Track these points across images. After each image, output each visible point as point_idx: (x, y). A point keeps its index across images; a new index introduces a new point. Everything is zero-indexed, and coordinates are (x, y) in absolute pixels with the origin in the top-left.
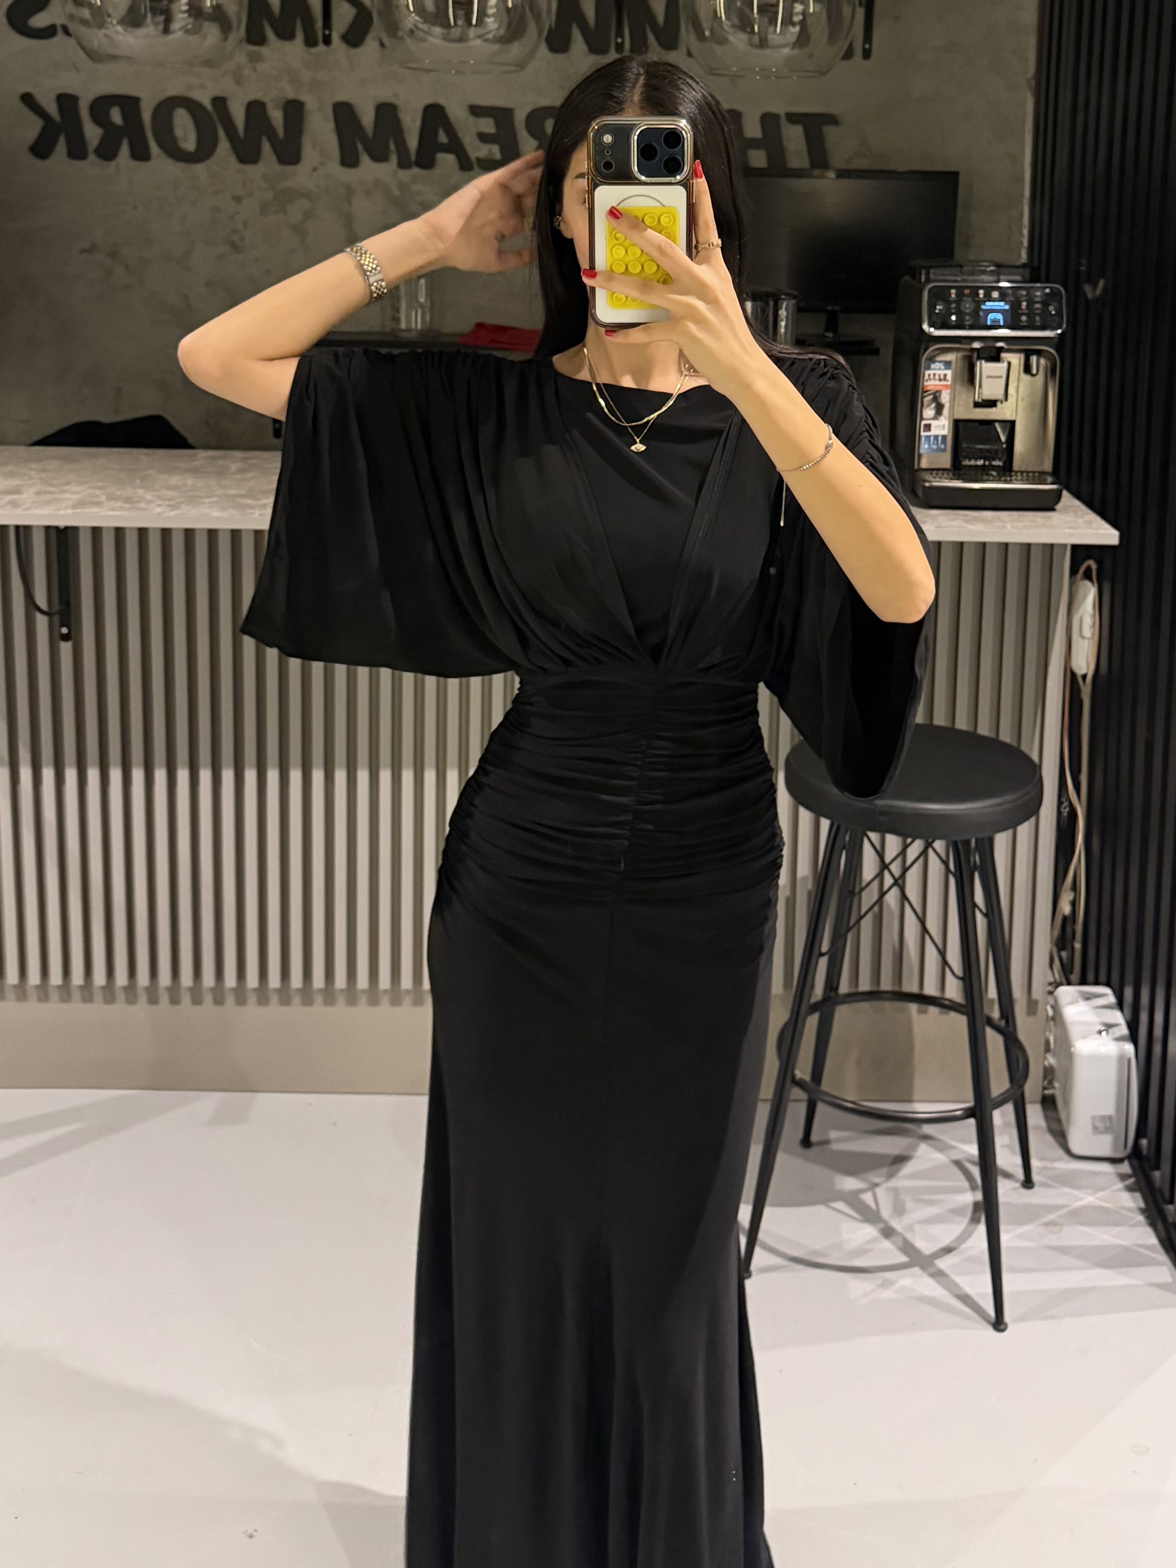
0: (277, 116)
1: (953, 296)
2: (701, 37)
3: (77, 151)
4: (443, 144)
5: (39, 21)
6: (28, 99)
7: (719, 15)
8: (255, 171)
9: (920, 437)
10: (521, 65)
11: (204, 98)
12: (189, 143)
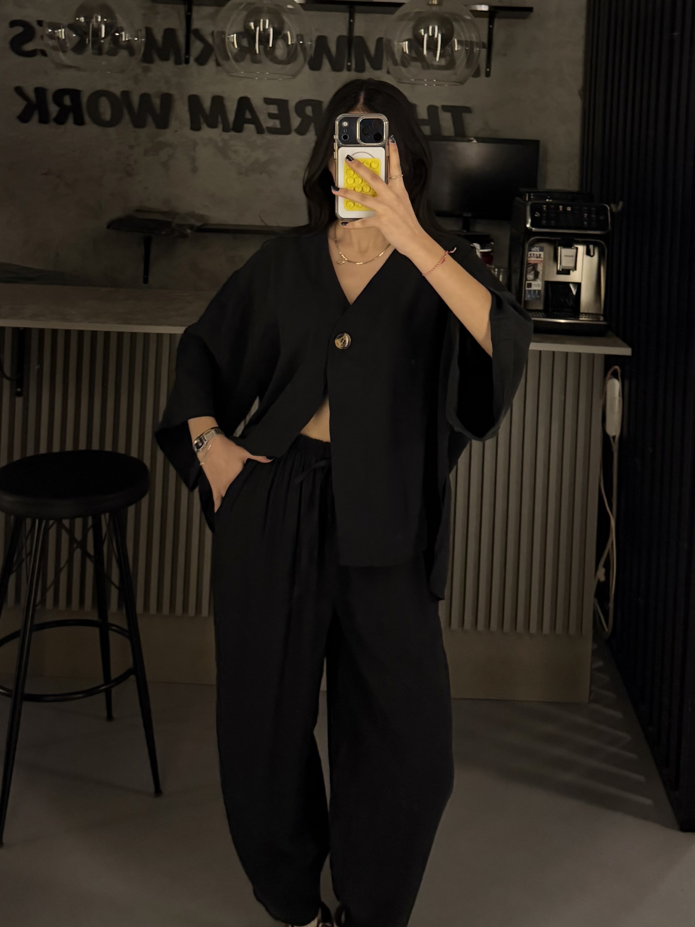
0: (157, 102)
1: (545, 209)
2: (395, 63)
3: (44, 120)
4: (248, 119)
5: (29, 47)
6: (19, 90)
7: (405, 51)
8: (143, 132)
9: (525, 290)
10: (294, 76)
11: (117, 91)
12: (107, 116)
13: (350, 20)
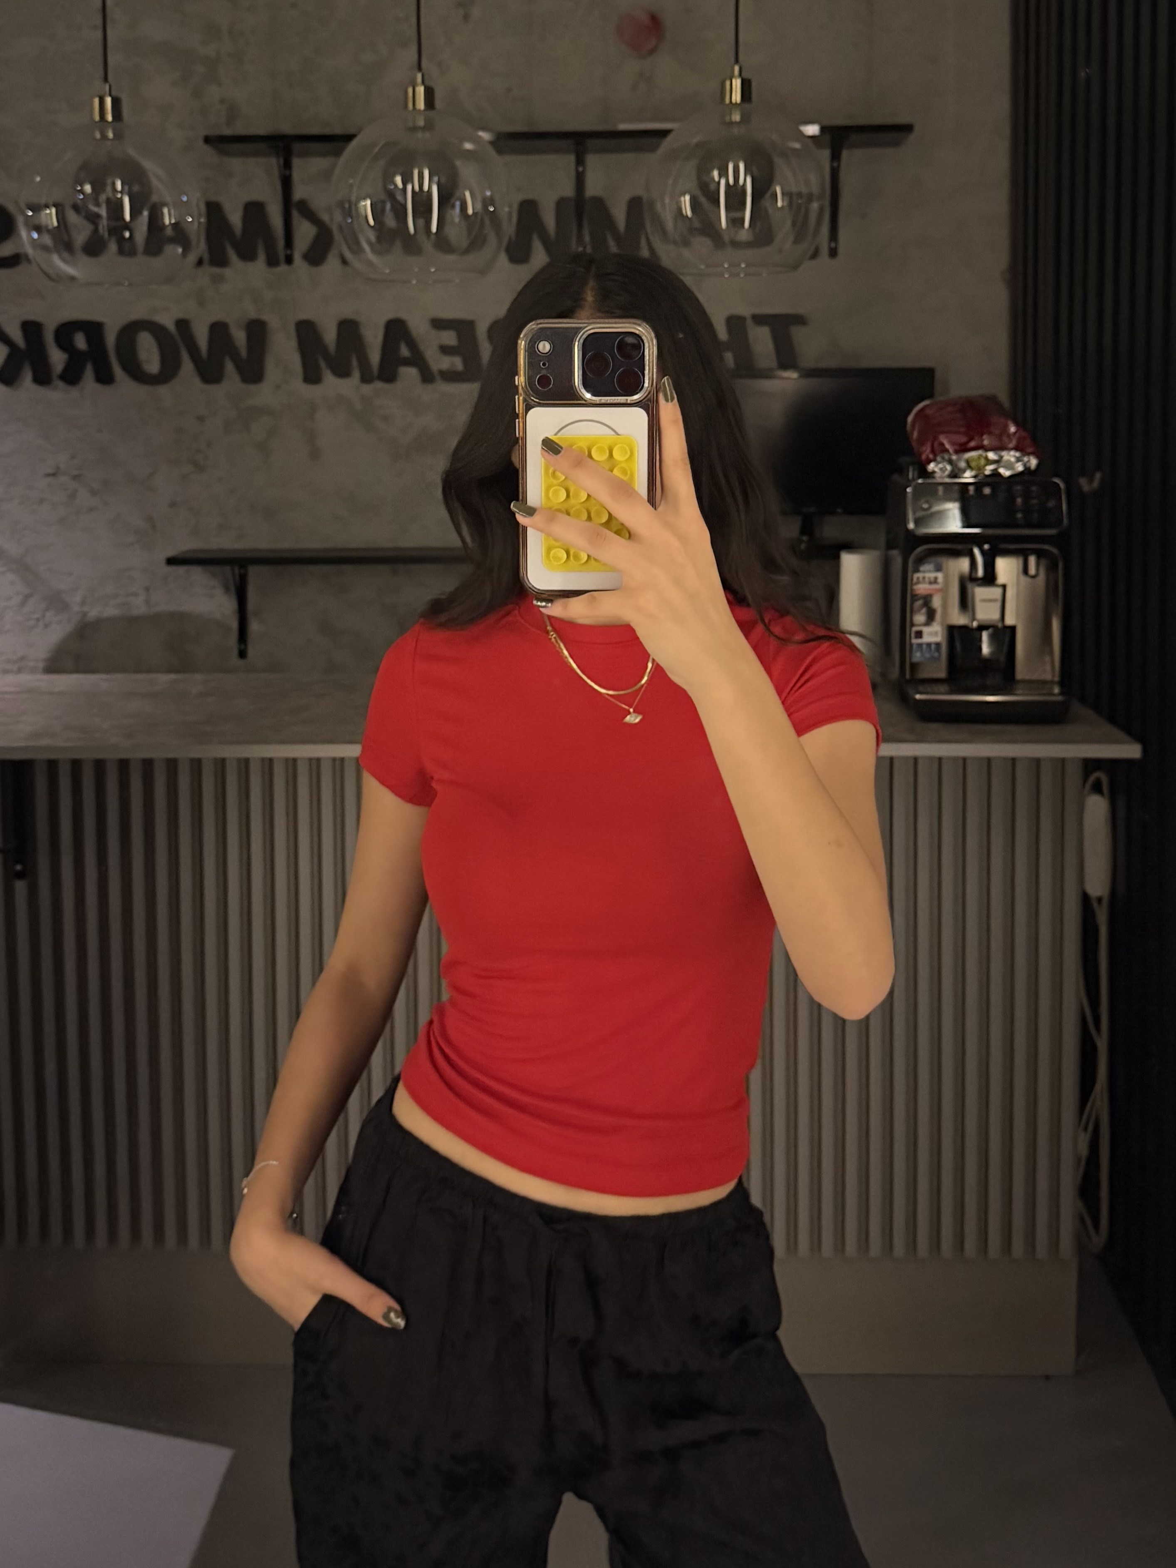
0: (239, 337)
1: (940, 493)
3: (42, 378)
4: (405, 358)
7: (684, 213)
8: (219, 391)
9: (912, 644)
10: (482, 272)
11: (168, 321)
12: (153, 364)
13: (577, 168)
